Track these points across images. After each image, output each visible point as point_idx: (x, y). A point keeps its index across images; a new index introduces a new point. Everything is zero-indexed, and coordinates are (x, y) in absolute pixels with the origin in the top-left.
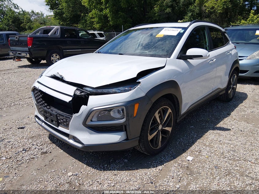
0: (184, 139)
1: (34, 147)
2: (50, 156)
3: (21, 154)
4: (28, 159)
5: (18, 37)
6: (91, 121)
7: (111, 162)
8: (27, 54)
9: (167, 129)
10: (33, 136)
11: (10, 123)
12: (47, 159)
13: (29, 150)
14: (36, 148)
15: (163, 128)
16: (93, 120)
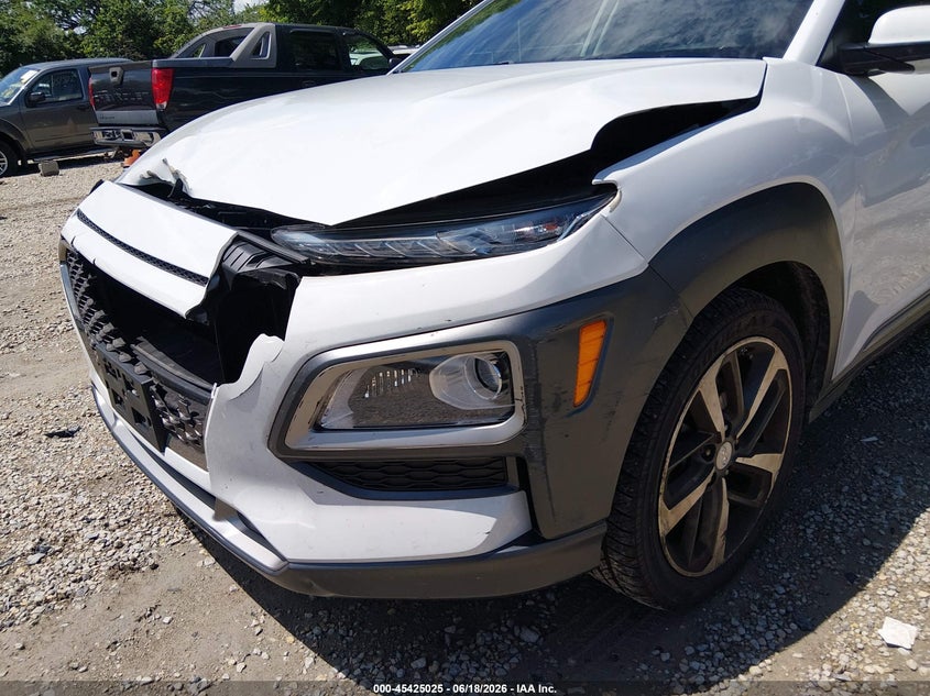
0: (840, 507)
1: (88, 532)
2: (146, 590)
3: (20, 571)
4: (39, 604)
5: (118, 70)
6: (317, 427)
7: (448, 641)
8: (152, 136)
9: (758, 461)
10: (101, 473)
11: (24, 411)
12: (132, 603)
13: (60, 551)
14: (95, 538)
15: (739, 460)
16: (327, 422)
